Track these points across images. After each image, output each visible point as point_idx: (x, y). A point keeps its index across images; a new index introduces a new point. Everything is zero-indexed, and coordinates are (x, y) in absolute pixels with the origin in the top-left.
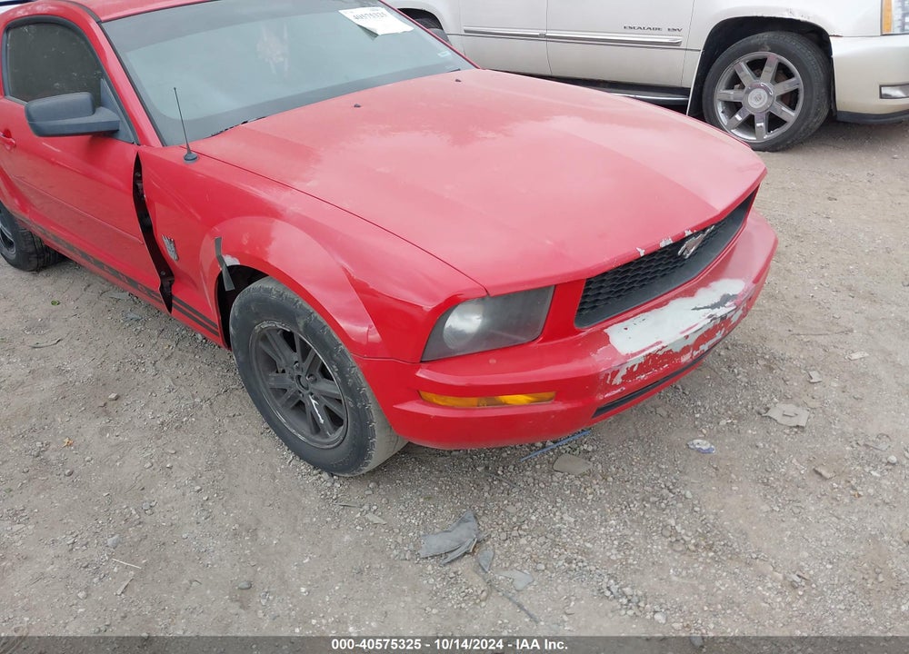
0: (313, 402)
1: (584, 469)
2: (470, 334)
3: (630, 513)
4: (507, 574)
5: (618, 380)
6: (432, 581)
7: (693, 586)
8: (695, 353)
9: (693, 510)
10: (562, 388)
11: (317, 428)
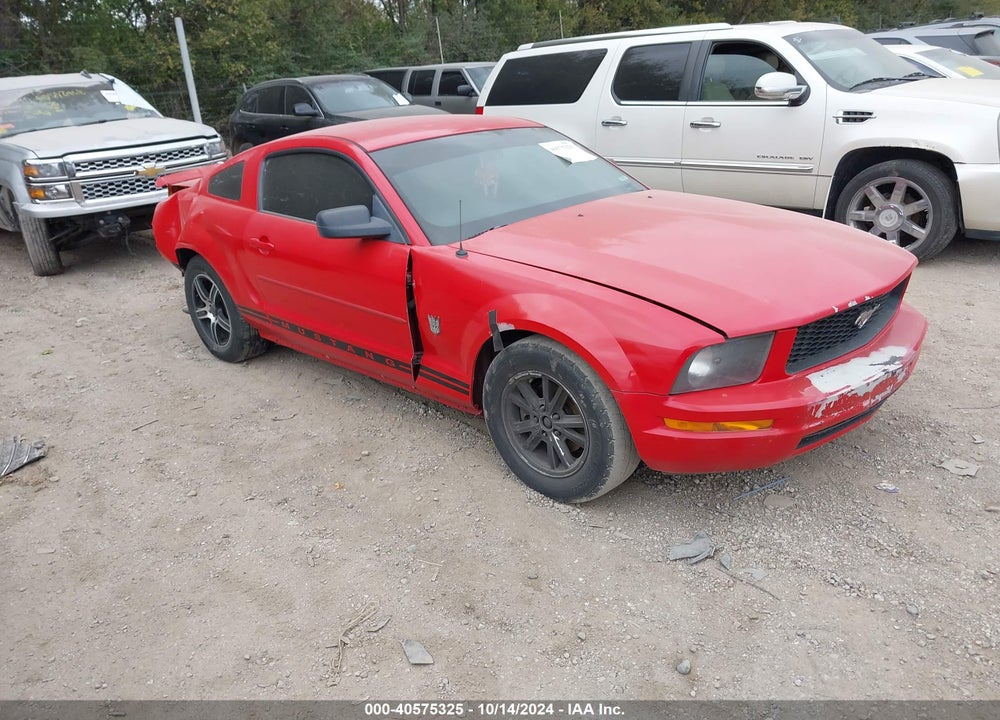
0: (556, 438)
1: (791, 504)
2: (701, 377)
3: (837, 532)
4: (746, 570)
5: (819, 414)
6: (684, 575)
7: (902, 579)
8: (873, 401)
9: (890, 531)
10: (778, 417)
11: (559, 461)
